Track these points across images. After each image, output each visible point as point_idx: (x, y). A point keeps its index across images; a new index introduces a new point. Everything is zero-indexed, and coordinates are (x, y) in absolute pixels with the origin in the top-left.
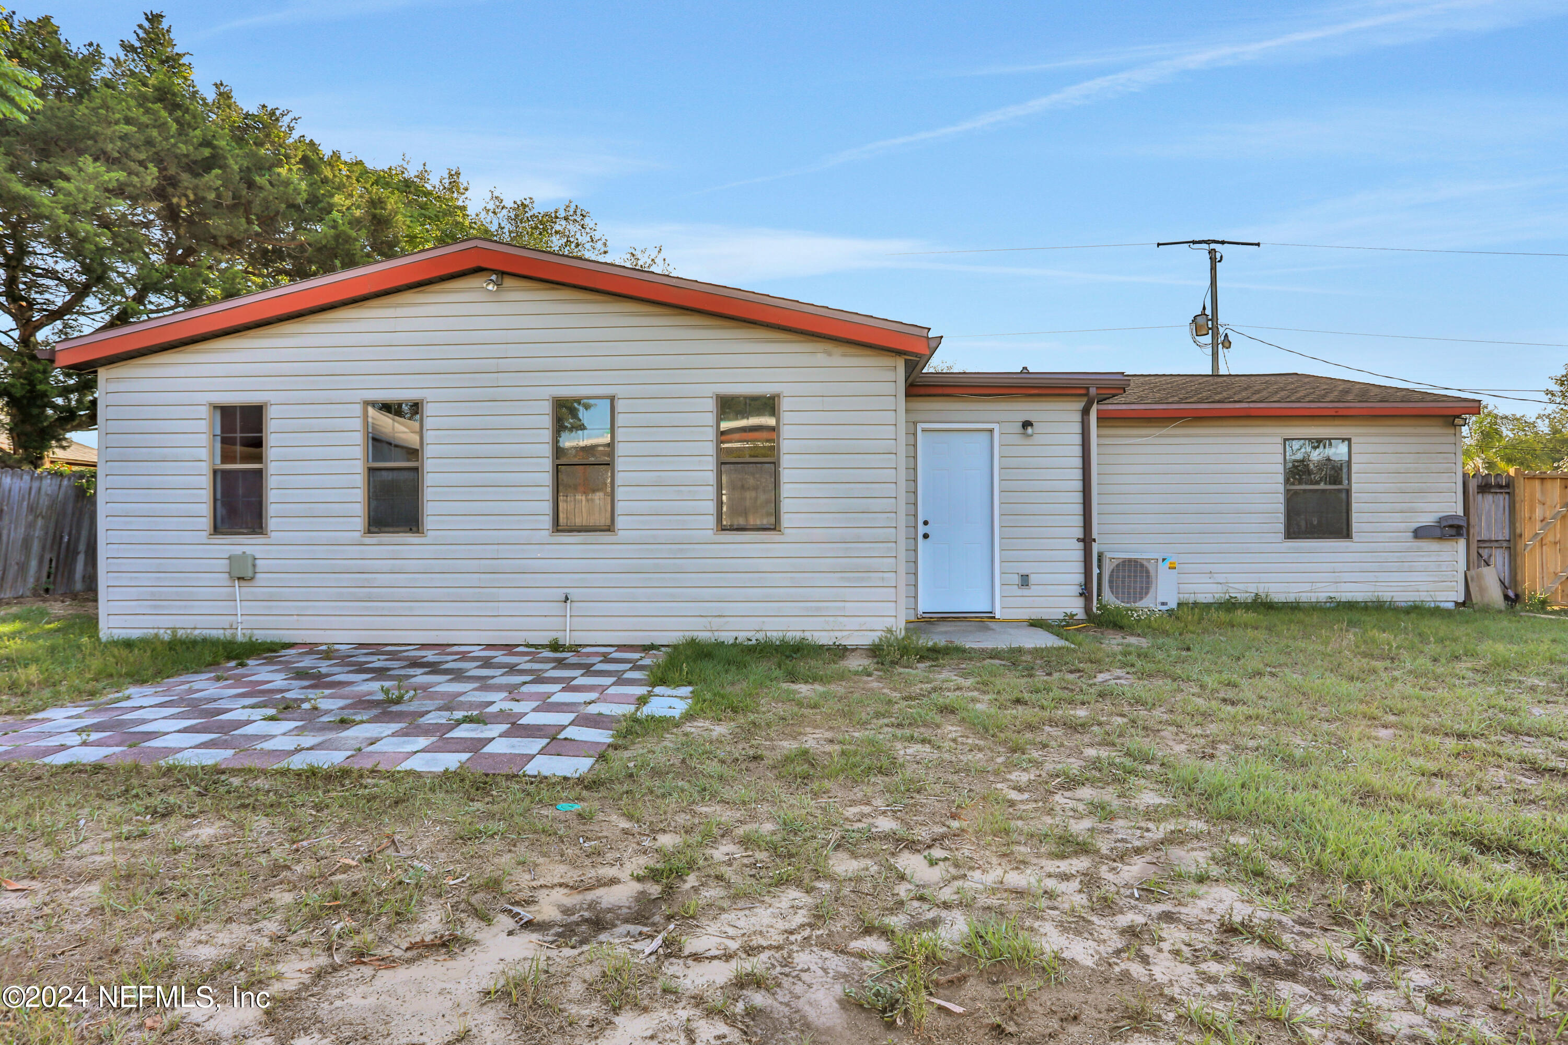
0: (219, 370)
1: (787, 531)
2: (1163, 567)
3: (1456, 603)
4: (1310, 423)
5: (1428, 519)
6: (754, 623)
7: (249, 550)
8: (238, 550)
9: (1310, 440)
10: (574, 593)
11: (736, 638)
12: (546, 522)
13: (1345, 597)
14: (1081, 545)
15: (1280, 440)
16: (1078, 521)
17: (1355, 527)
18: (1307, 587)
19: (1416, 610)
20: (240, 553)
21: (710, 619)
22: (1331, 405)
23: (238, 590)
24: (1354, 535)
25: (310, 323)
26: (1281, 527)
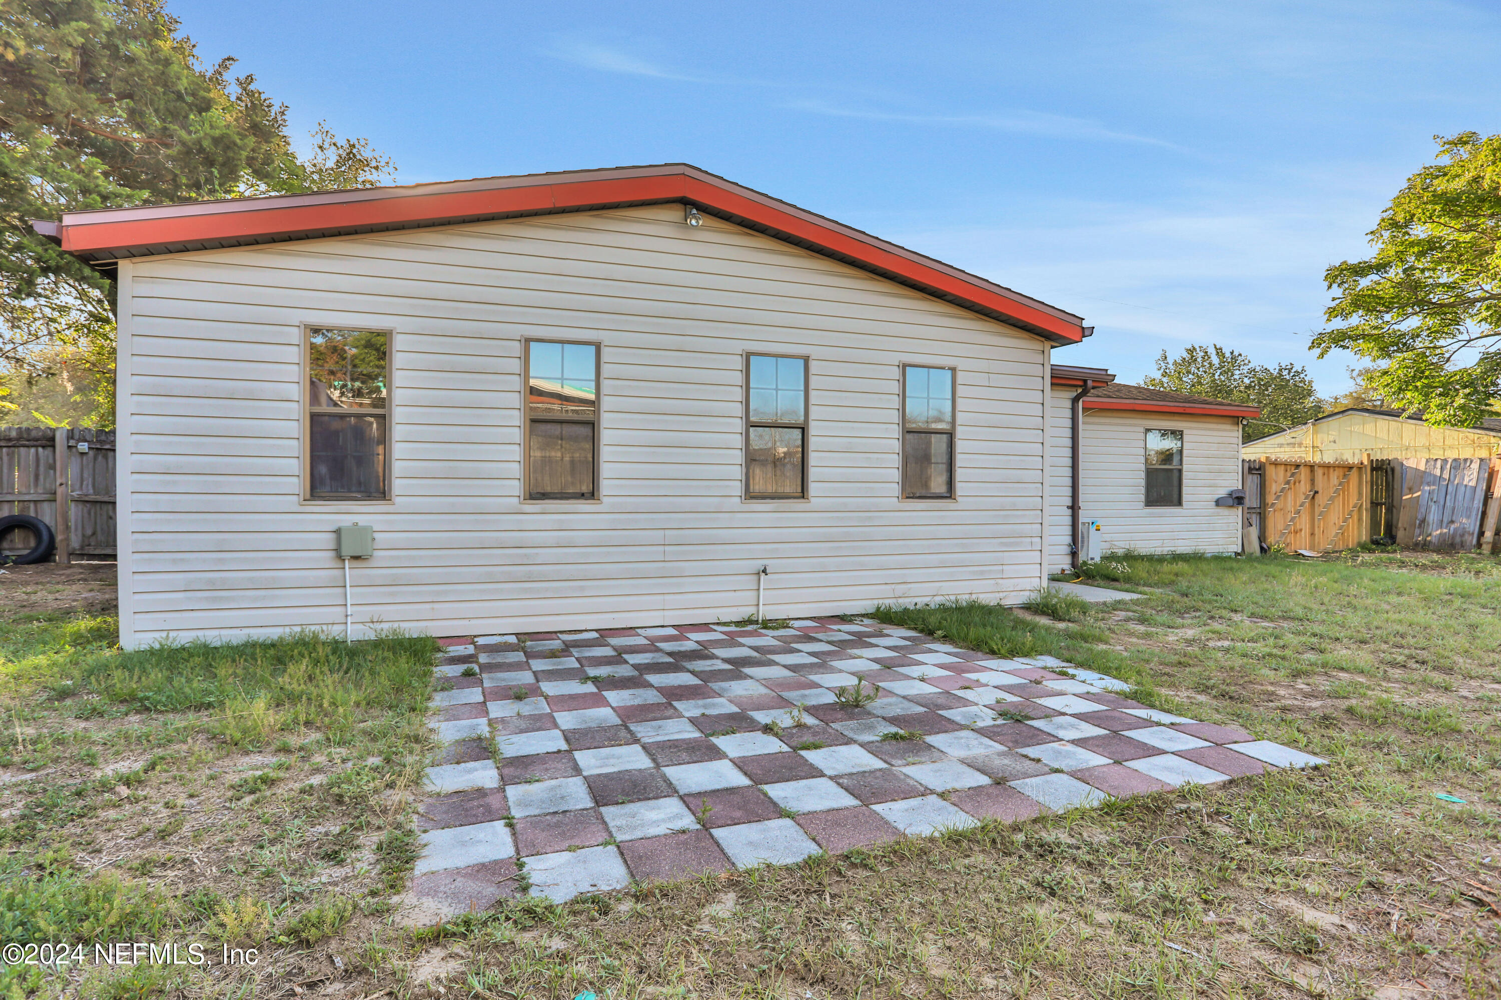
0: (319, 281)
1: (959, 499)
2: (1092, 529)
3: (1236, 553)
4: (1158, 417)
5: (1222, 492)
6: (931, 588)
7: (363, 520)
8: (345, 521)
9: (1160, 430)
10: (771, 565)
11: (916, 604)
12: (737, 488)
13: (1180, 550)
14: (1069, 512)
15: (1142, 430)
16: (1068, 491)
17: (1185, 497)
18: (1159, 543)
19: (1218, 558)
20: (349, 524)
21: (893, 586)
22: (1181, 405)
23: (351, 572)
24: (1184, 503)
25: (453, 234)
26: (1143, 498)
